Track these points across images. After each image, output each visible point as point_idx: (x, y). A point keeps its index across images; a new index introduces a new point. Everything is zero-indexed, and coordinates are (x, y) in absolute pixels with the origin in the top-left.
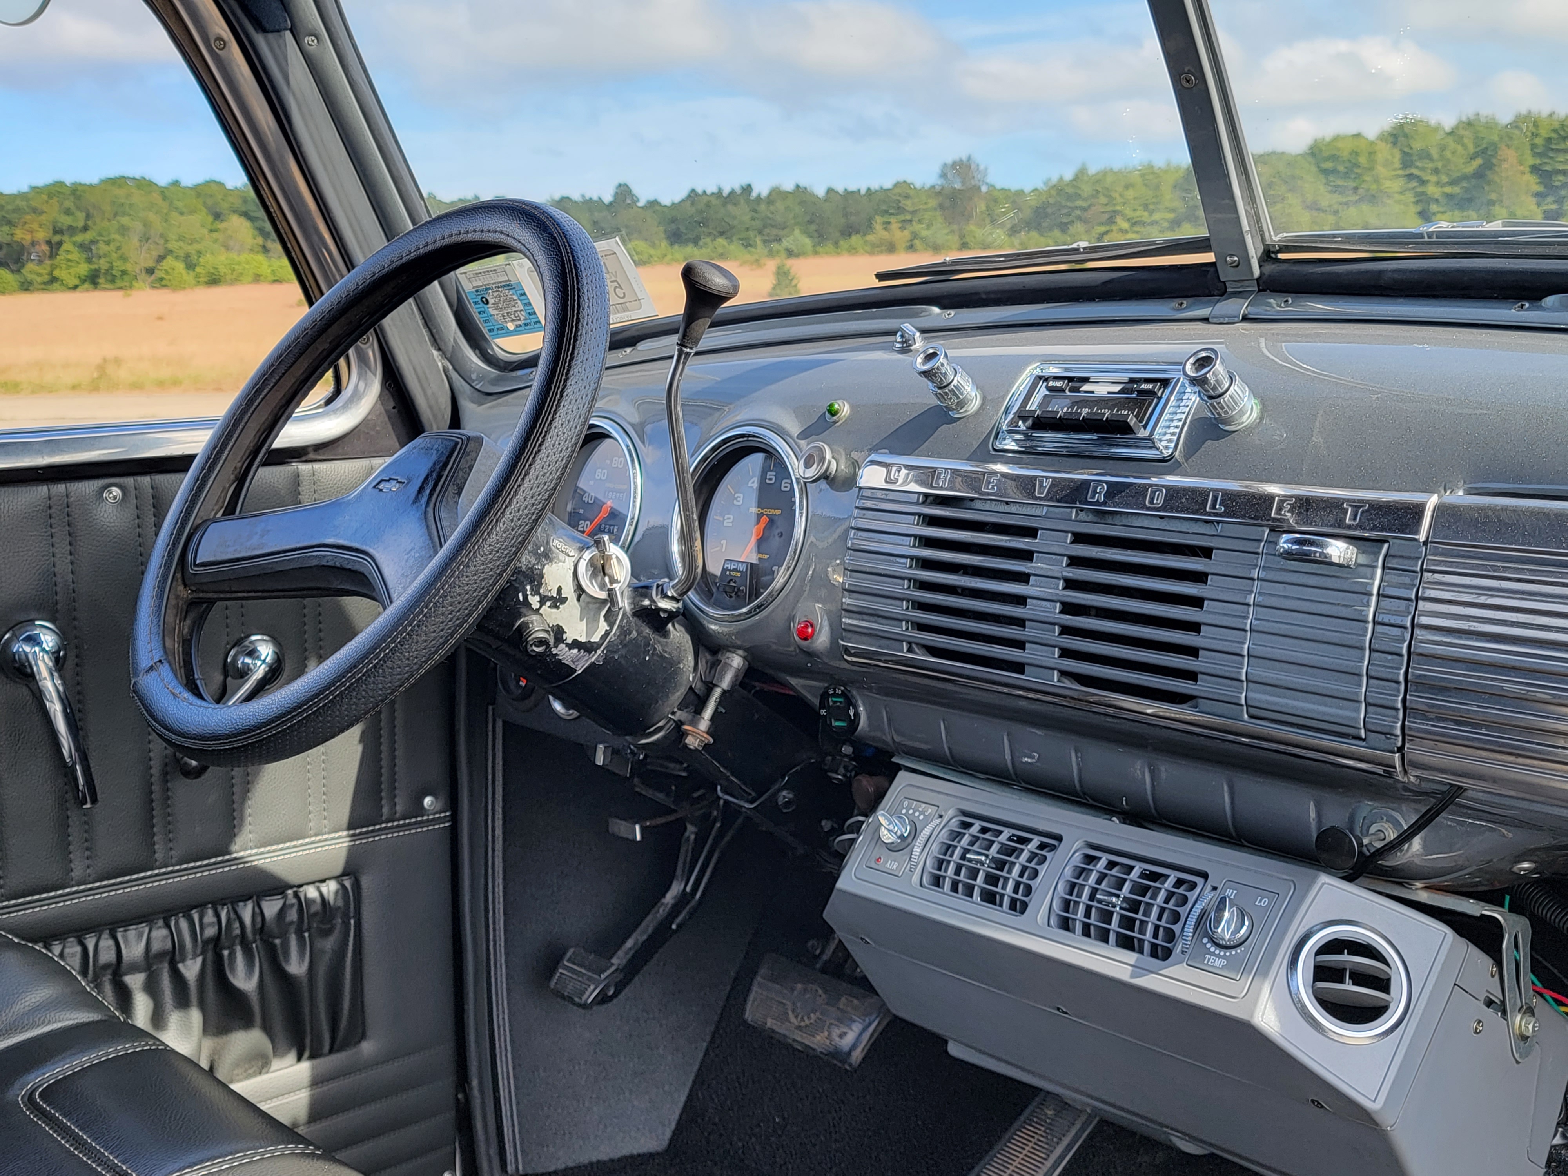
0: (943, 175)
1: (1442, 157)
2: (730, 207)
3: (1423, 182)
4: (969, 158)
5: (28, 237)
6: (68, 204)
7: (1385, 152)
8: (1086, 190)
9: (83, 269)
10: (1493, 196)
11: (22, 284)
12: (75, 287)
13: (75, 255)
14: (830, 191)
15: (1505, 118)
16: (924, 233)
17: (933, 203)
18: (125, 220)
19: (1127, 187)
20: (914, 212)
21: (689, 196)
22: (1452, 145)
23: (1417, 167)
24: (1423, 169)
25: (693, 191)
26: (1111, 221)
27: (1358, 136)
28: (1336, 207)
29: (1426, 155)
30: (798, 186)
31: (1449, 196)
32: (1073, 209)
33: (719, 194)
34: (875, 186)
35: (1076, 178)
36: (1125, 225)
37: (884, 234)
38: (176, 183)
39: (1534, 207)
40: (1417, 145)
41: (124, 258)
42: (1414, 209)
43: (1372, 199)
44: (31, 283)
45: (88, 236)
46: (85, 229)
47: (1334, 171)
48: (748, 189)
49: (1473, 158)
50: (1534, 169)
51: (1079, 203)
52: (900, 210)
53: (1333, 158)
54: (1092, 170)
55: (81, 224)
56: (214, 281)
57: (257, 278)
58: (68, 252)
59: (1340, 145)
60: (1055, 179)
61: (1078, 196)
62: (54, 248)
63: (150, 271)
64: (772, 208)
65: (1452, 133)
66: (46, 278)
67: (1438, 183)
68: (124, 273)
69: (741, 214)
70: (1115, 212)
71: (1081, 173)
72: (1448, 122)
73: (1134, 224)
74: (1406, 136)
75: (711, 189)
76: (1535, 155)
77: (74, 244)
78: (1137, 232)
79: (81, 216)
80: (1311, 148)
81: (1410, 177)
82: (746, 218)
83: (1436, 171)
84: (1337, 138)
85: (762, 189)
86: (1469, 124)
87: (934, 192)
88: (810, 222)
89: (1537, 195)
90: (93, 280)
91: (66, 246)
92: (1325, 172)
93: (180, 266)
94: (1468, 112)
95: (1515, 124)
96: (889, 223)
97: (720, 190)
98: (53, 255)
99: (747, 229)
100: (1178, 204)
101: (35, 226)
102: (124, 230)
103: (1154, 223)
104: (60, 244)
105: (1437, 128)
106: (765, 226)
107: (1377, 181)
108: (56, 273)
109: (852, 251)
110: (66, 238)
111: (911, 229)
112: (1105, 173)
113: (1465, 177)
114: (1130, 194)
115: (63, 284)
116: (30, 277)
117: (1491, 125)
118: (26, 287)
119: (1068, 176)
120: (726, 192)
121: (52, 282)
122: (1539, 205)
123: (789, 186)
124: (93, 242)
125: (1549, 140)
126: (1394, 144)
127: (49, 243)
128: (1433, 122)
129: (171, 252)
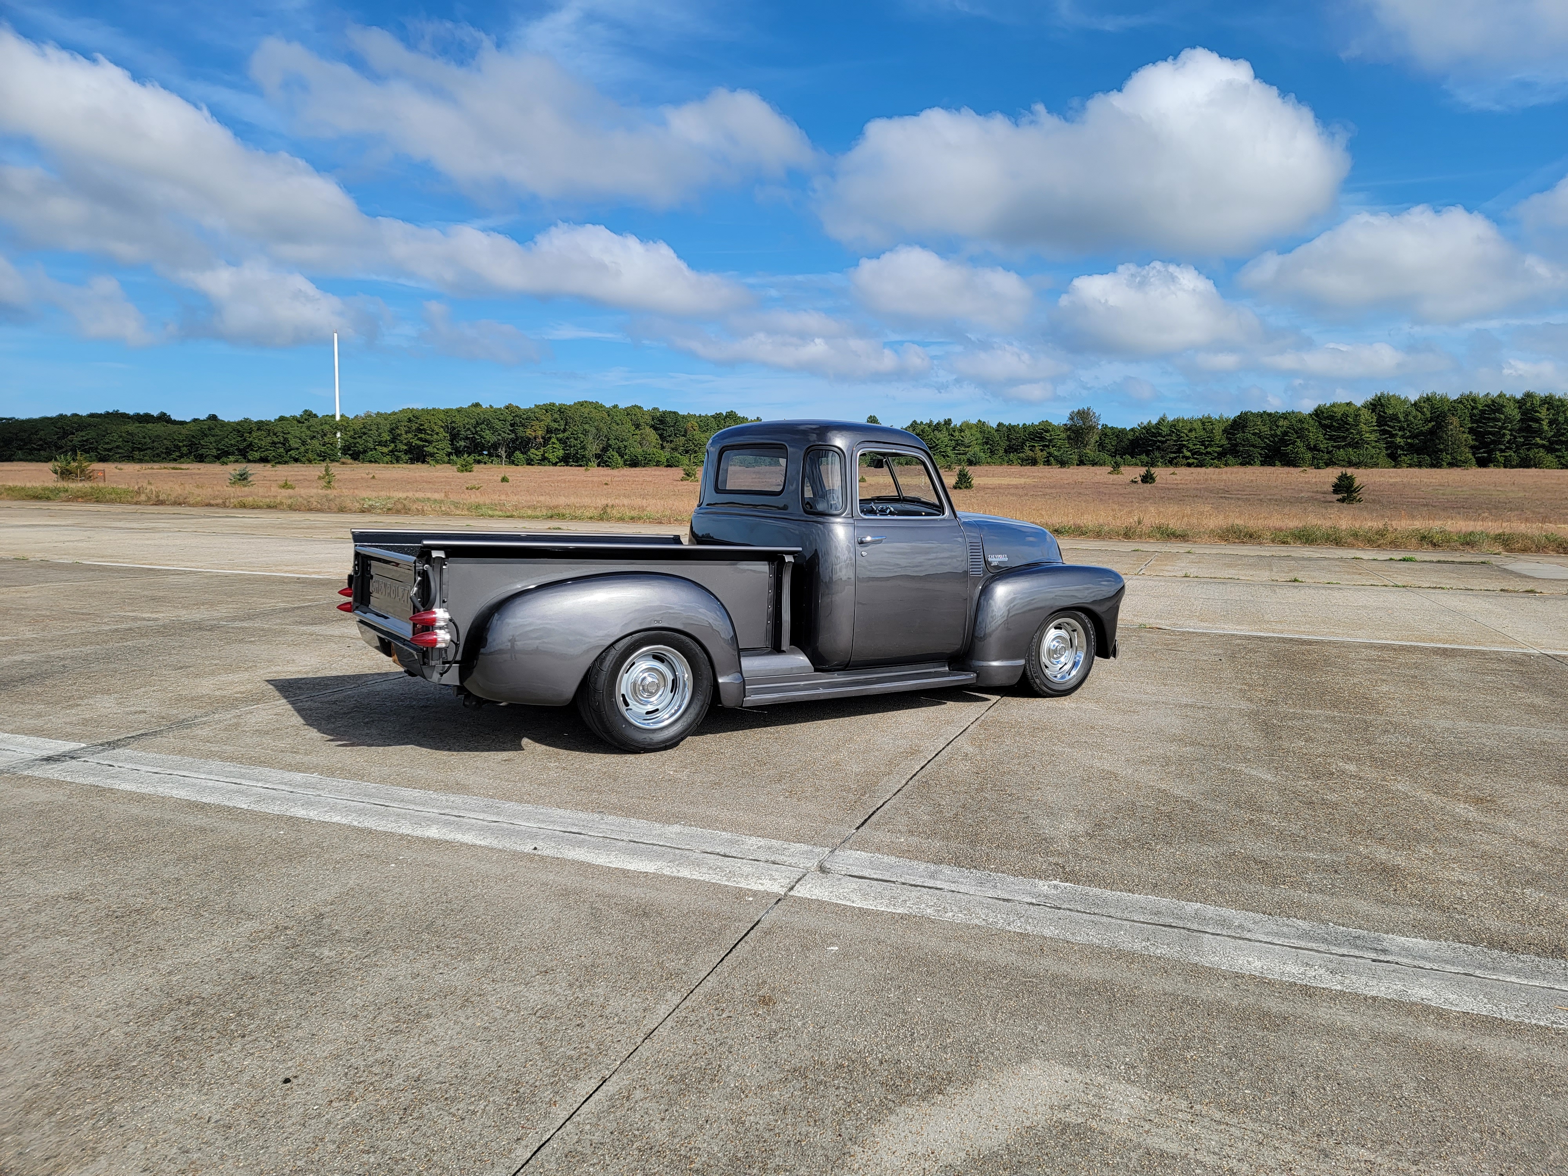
0: (1072, 419)
1: (1407, 421)
2: (936, 432)
3: (1393, 436)
4: (1089, 409)
5: (533, 434)
6: (556, 416)
7: (1366, 415)
8: (1165, 430)
9: (561, 453)
10: (1442, 447)
11: (528, 460)
12: (555, 464)
13: (558, 445)
14: (1000, 425)
15: (1454, 396)
16: (1056, 453)
17: (1063, 435)
18: (586, 427)
19: (1190, 431)
20: (1050, 441)
21: (912, 425)
22: (1414, 412)
23: (1389, 426)
24: (1392, 427)
25: (915, 421)
26: (1179, 451)
27: (1349, 404)
28: (1331, 449)
29: (1394, 417)
30: (979, 421)
31: (1411, 445)
32: (1155, 442)
33: (929, 425)
34: (1028, 423)
35: (1159, 423)
36: (1188, 454)
37: (1031, 453)
38: (615, 407)
39: (1470, 456)
40: (1390, 412)
41: (584, 448)
42: (1384, 452)
43: (1356, 445)
44: (532, 460)
45: (566, 434)
46: (564, 431)
47: (1330, 427)
48: (948, 422)
49: (1428, 421)
50: (1471, 431)
51: (1159, 438)
52: (1042, 439)
53: (1331, 418)
54: (1170, 418)
55: (562, 427)
56: (634, 463)
57: (658, 464)
58: (554, 443)
59: (1335, 410)
60: (1145, 423)
61: (1160, 435)
62: (546, 441)
63: (597, 456)
64: (962, 434)
65: (1415, 404)
66: (540, 457)
67: (1402, 437)
68: (584, 456)
69: (943, 437)
70: (1184, 445)
71: (1162, 420)
72: (1413, 397)
73: (1193, 455)
74: (1382, 405)
75: (926, 421)
76: (1472, 421)
77: (557, 439)
78: (1196, 459)
79: (562, 423)
80: (1316, 411)
81: (1384, 432)
82: (946, 440)
83: (1402, 429)
84: (1333, 405)
85: (957, 422)
86: (1428, 399)
87: (1067, 428)
88: (987, 443)
89: (1472, 447)
90: (565, 460)
91: (553, 440)
92: (1325, 427)
93: (616, 455)
94: (1428, 391)
95: (1459, 401)
96: (1034, 446)
97: (931, 421)
98: (545, 444)
99: (946, 446)
100: (1224, 442)
101: (537, 427)
102: (585, 432)
103: (1208, 453)
104: (550, 438)
105: (1405, 401)
106: (958, 445)
107: (1359, 433)
108: (546, 455)
109: (1010, 463)
110: (553, 435)
111: (1048, 450)
112: (1178, 421)
113: (1421, 433)
114: (1193, 435)
115: (549, 462)
116: (532, 456)
117: (1443, 400)
118: (530, 462)
119: (1154, 422)
120: (935, 423)
121: (544, 460)
122: (1474, 454)
123: (974, 421)
124: (567, 438)
125: (1483, 412)
126: (1373, 411)
127: (543, 438)
128: (1403, 397)
129: (610, 446)
